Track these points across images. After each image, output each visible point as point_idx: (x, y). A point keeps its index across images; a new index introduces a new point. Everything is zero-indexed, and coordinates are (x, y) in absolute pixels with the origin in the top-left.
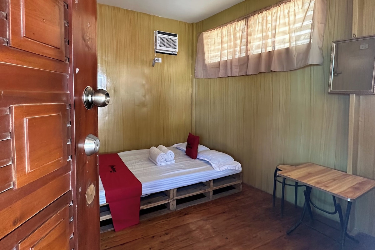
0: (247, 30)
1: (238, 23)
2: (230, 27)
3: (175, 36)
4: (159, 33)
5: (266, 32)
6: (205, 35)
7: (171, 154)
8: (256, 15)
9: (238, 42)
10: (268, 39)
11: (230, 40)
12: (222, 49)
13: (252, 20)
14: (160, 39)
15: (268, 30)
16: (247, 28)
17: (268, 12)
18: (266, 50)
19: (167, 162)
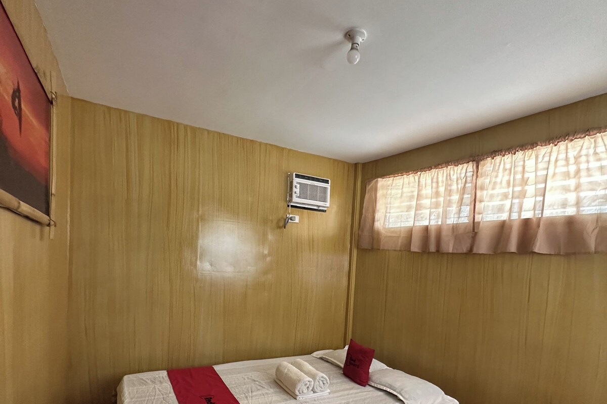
0: (476, 179)
1: (456, 168)
2: (438, 173)
3: (327, 182)
4: (298, 176)
5: (521, 185)
6: (381, 182)
7: (323, 379)
8: (498, 159)
9: (455, 197)
10: (525, 197)
11: (437, 194)
12: (418, 207)
13: (488, 165)
14: (298, 186)
15: (526, 182)
16: (477, 177)
17: (527, 153)
18: (520, 216)
19: (314, 392)
